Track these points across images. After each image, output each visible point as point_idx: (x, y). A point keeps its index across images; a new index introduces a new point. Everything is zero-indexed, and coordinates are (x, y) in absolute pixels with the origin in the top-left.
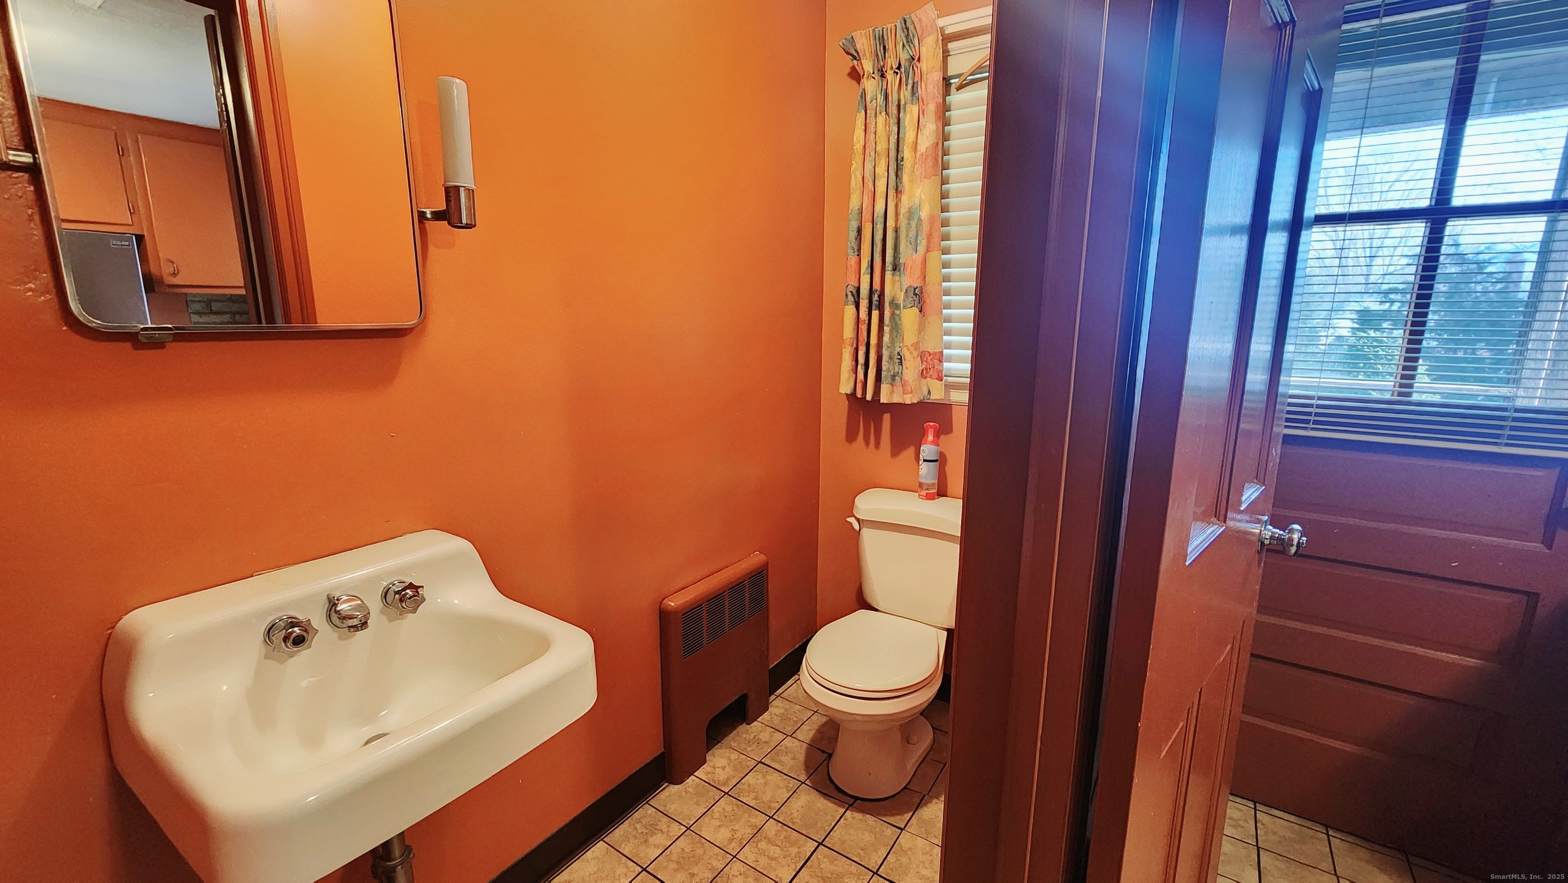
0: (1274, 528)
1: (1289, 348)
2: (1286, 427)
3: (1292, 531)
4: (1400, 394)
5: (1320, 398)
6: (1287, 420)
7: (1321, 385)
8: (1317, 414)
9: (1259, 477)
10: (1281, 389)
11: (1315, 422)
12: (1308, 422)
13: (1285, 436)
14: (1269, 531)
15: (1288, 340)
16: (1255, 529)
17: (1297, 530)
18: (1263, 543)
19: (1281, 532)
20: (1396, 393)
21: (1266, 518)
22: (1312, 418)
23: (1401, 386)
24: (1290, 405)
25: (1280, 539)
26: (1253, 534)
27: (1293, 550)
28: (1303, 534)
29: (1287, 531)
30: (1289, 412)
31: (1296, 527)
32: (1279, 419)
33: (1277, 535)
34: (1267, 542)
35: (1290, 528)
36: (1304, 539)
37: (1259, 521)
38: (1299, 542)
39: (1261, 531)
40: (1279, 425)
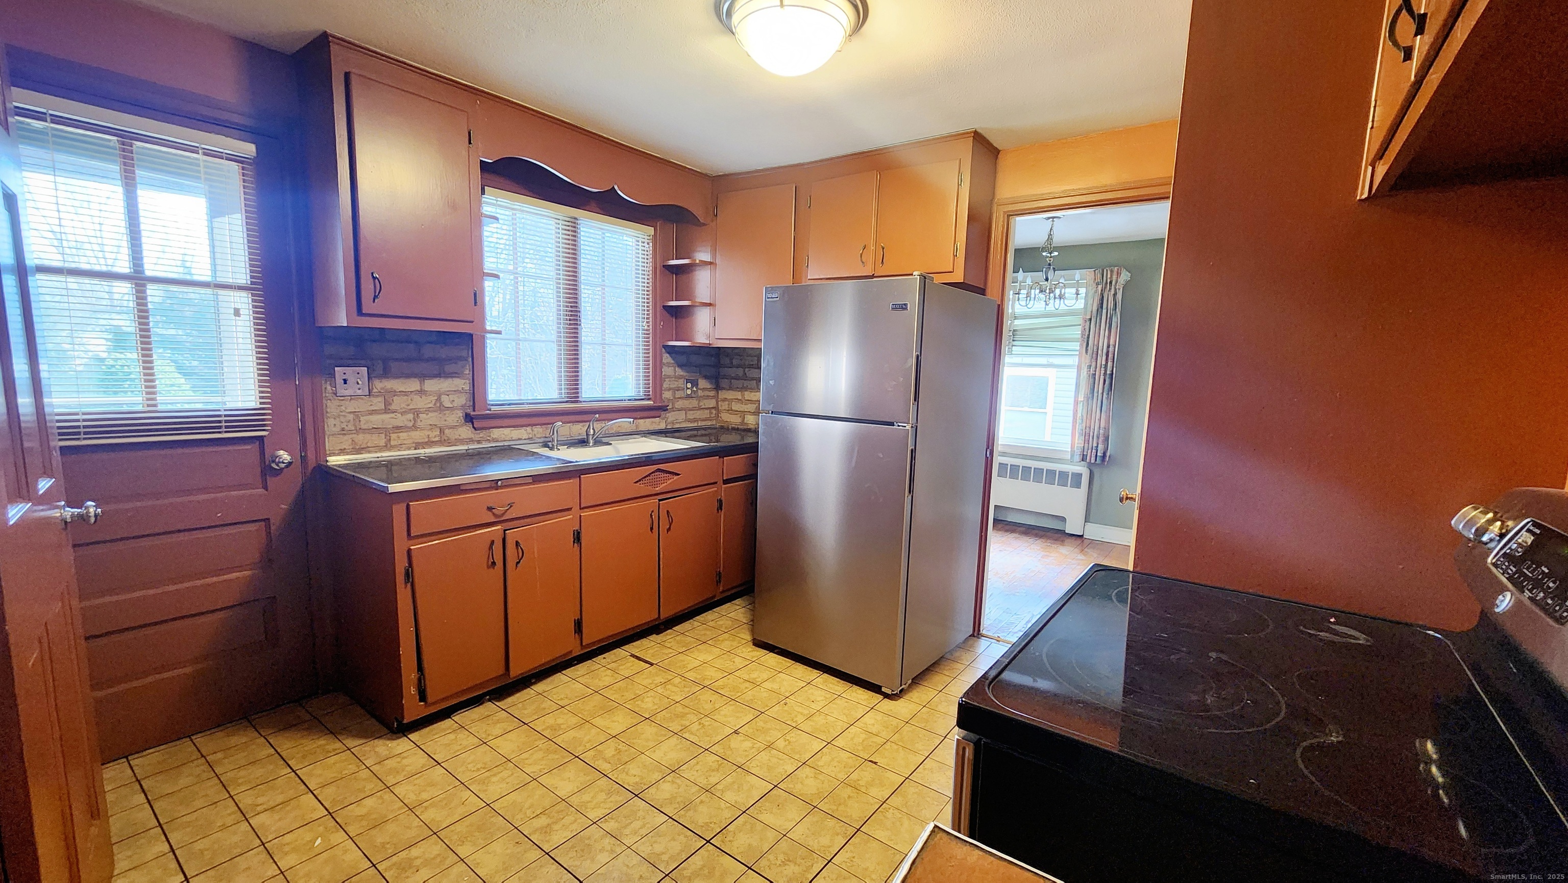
0: (72, 508)
1: (43, 367)
2: (60, 440)
3: (87, 508)
4: (148, 406)
5: (84, 414)
6: (60, 434)
7: (81, 403)
8: (84, 427)
9: (47, 473)
10: (47, 410)
11: (85, 433)
12: (79, 433)
13: (61, 448)
14: (69, 512)
15: (41, 361)
16: (56, 513)
17: (92, 505)
18: (66, 522)
19: (79, 510)
20: (146, 405)
21: (63, 503)
22: (82, 430)
23: (148, 399)
24: (58, 421)
25: (80, 516)
26: (56, 518)
27: (93, 520)
28: (96, 507)
29: (84, 508)
30: (59, 428)
31: (90, 503)
32: (53, 434)
33: (76, 513)
34: (69, 520)
35: (85, 505)
36: (99, 510)
37: (58, 507)
38: (95, 513)
39: (61, 514)
40: (53, 440)
